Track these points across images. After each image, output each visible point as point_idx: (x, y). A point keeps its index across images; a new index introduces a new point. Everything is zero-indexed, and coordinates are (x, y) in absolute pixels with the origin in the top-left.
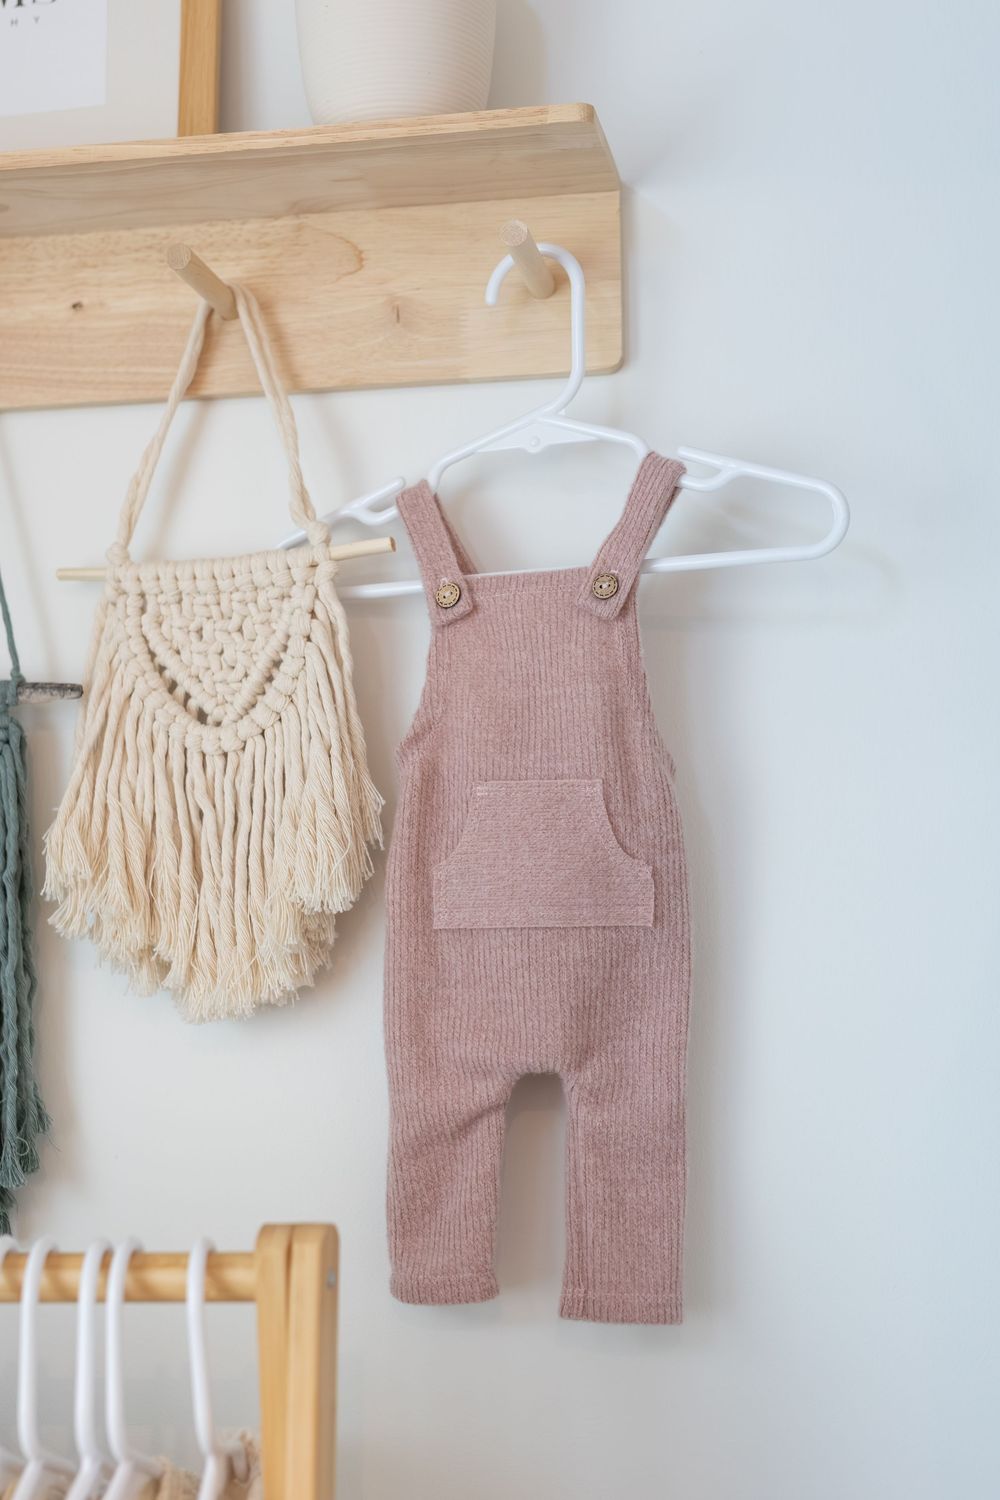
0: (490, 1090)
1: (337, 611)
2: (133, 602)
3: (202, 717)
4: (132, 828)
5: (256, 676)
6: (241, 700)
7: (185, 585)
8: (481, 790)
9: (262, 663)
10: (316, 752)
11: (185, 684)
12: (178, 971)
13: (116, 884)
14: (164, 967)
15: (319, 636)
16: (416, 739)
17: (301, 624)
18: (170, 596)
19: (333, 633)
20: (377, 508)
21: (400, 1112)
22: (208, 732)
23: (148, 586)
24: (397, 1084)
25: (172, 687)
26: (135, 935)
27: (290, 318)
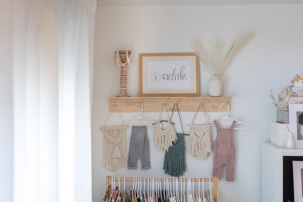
0: (221, 165)
1: (210, 130)
2: (193, 128)
3: (198, 137)
4: (194, 146)
5: (203, 134)
6: (202, 136)
7: (197, 127)
8: (221, 144)
9: (204, 133)
10: (208, 140)
11: (197, 134)
12: (197, 157)
13: (193, 150)
14: (196, 156)
15: (208, 132)
16: (216, 140)
17: (207, 131)
18: (196, 128)
19: (209, 132)
20: (212, 122)
21: (214, 167)
22: (199, 139)
23: (194, 127)
24: (214, 165)
25: (196, 135)
26: (194, 154)
27: (204, 106)
